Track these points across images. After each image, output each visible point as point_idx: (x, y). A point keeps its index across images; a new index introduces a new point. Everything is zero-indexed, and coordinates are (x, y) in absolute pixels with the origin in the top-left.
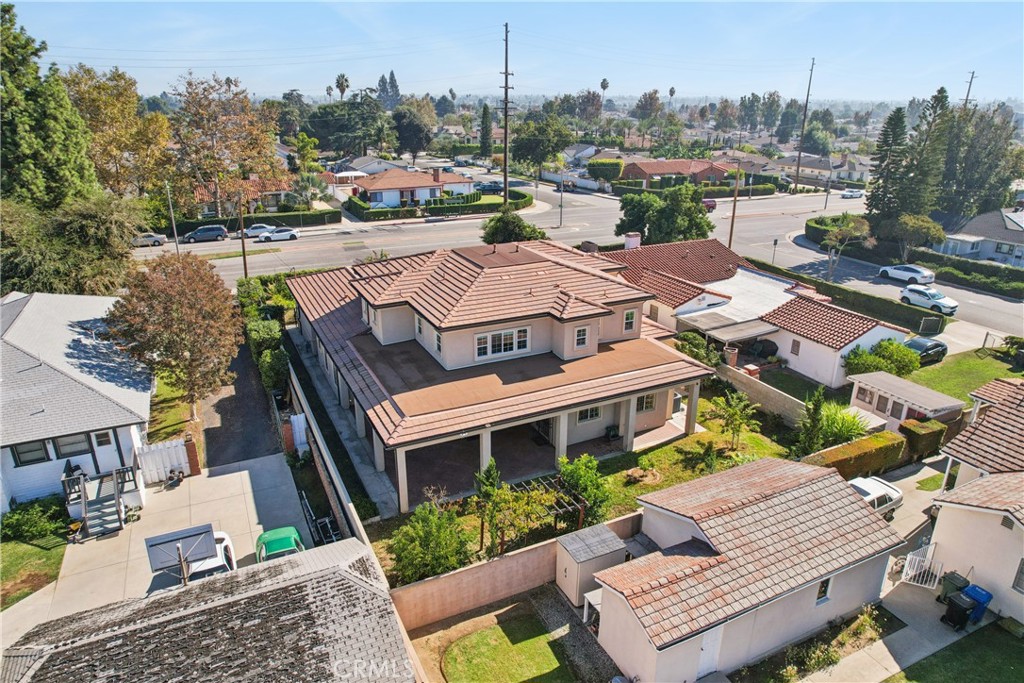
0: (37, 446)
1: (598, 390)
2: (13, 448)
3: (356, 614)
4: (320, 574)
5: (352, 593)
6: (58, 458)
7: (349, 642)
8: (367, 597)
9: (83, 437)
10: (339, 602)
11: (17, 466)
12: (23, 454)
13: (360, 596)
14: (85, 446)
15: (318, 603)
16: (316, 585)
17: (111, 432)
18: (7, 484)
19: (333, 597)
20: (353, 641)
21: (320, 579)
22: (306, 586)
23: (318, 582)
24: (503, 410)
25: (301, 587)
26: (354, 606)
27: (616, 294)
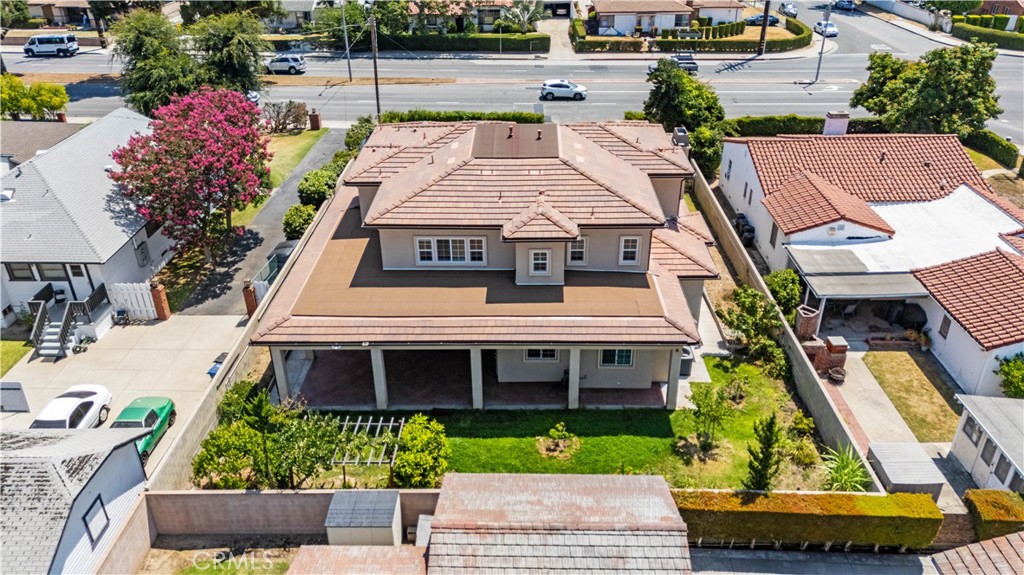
0: (26, 266)
1: (521, 330)
2: (7, 265)
3: (35, 508)
4: (29, 461)
5: (45, 488)
6: (42, 280)
7: (13, 533)
8: (55, 496)
9: (60, 266)
10: (29, 493)
11: (11, 280)
12: (17, 271)
13: (49, 493)
14: (63, 274)
15: (13, 488)
16: (22, 470)
17: (82, 266)
18: (5, 293)
19: (28, 486)
20: (17, 533)
21: (29, 466)
22: (13, 468)
23: (25, 468)
24: (394, 330)
25: (8, 468)
26: (39, 500)
27: (609, 215)
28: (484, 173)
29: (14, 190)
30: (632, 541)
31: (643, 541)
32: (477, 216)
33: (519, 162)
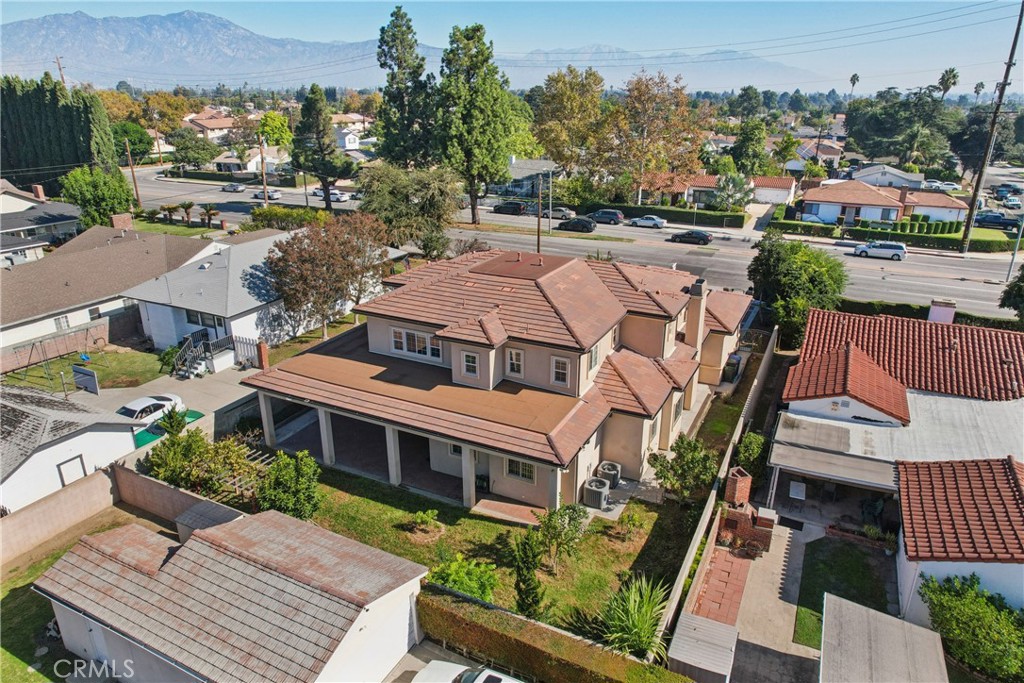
27: (541, 333)
28: (468, 284)
29: (211, 263)
30: (316, 599)
31: (324, 603)
32: (434, 316)
33: (501, 279)
